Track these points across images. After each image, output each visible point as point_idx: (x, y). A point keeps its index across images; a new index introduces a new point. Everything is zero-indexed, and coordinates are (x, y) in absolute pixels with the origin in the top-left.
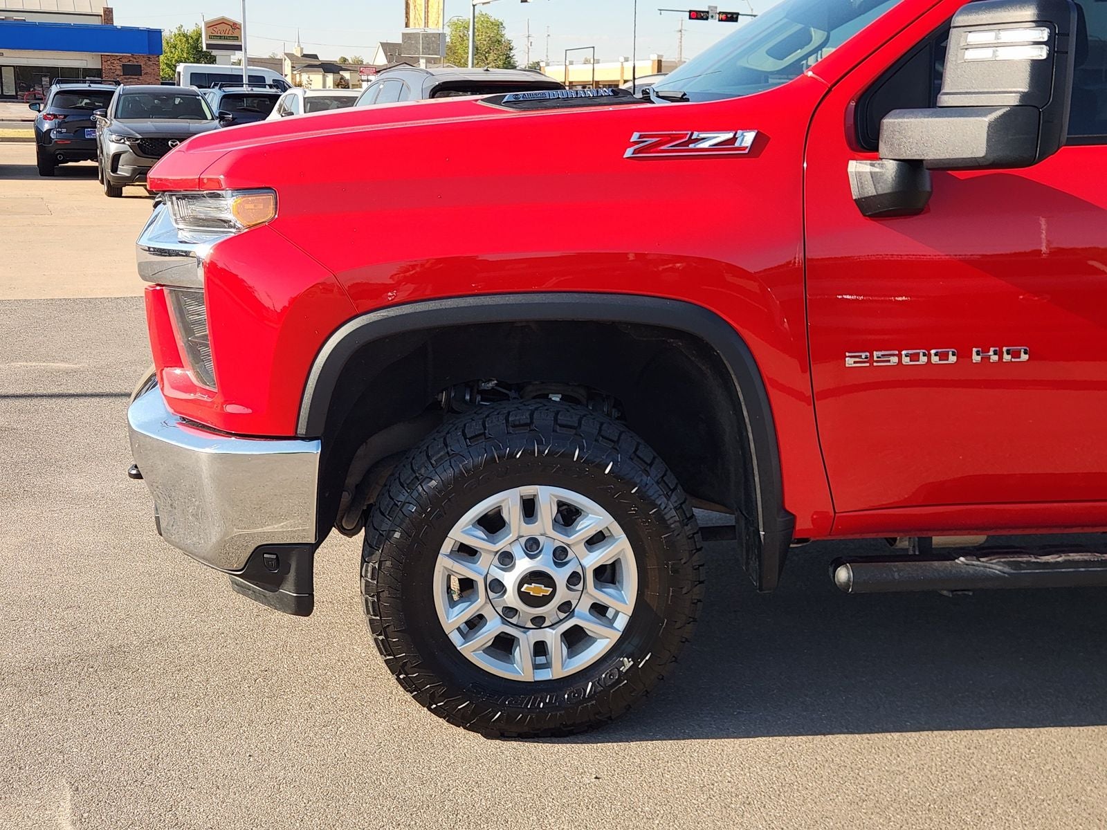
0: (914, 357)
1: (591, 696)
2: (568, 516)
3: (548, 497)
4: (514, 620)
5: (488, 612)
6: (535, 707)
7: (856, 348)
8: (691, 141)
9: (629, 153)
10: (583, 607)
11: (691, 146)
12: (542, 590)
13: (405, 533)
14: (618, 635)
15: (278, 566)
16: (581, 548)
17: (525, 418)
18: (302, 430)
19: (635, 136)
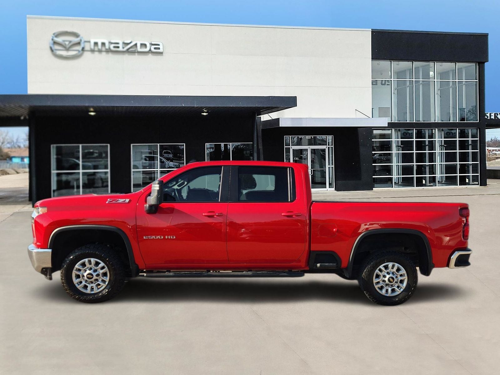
0: (156, 237)
1: (100, 296)
2: (97, 264)
3: (93, 260)
4: (87, 282)
5: (83, 280)
6: (90, 298)
7: (146, 235)
8: (118, 200)
9: (107, 202)
10: (100, 280)
11: (118, 201)
12: (91, 276)
13: (67, 266)
14: (106, 285)
15: (46, 272)
16: (99, 270)
17: (89, 247)
18: (48, 247)
19: (109, 200)
